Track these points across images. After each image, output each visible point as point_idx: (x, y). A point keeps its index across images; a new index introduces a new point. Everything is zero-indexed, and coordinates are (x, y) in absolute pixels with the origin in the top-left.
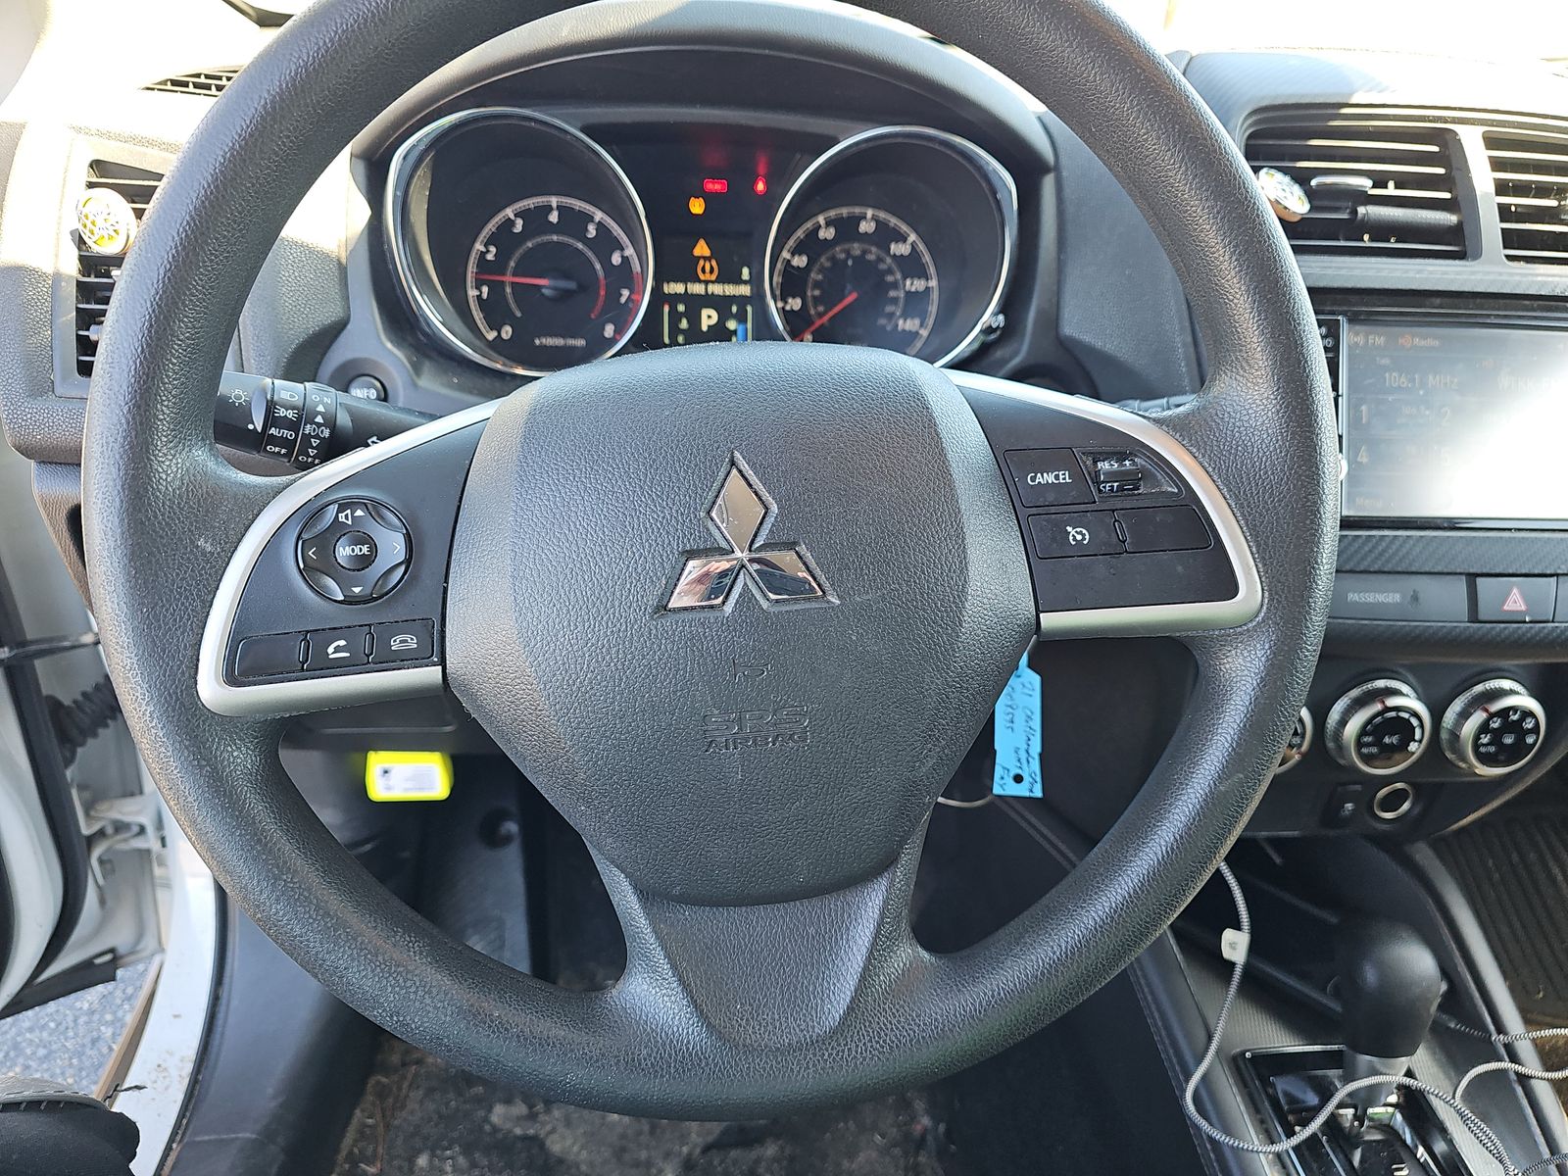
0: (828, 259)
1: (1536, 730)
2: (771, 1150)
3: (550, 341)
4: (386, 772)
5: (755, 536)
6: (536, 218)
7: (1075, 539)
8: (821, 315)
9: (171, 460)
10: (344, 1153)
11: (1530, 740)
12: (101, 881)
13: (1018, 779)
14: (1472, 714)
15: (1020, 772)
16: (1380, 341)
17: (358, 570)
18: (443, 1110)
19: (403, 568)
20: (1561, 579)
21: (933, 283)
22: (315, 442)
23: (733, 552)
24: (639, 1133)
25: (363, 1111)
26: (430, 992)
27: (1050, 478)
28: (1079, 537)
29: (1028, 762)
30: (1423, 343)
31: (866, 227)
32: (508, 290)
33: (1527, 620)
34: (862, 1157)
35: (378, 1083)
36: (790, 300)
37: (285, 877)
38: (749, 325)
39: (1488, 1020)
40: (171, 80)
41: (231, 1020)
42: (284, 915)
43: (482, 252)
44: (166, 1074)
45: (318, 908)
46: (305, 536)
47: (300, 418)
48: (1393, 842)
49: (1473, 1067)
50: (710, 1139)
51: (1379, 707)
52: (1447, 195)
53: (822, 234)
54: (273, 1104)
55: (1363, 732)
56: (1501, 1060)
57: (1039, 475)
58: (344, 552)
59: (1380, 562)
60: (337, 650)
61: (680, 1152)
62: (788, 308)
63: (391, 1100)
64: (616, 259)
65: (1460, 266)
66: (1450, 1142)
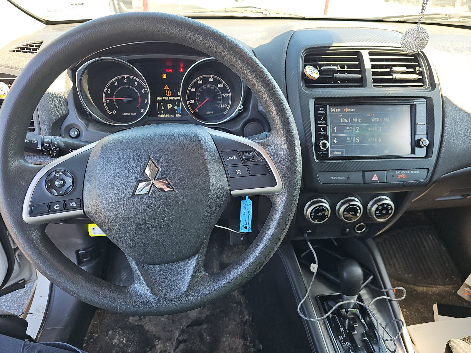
0: (201, 89)
1: (391, 209)
2: (205, 326)
3: (126, 114)
4: (94, 229)
5: (156, 176)
6: (120, 81)
7: (238, 173)
8: (200, 104)
9: (13, 163)
10: (89, 331)
11: (390, 212)
12: (19, 261)
13: (246, 228)
14: (374, 205)
15: (246, 226)
16: (339, 110)
17: (61, 187)
18: (116, 319)
19: (72, 186)
20: (388, 171)
21: (230, 94)
22: (55, 151)
23: (150, 180)
24: (169, 323)
25: (94, 320)
26: (84, 288)
27: (232, 158)
28: (239, 172)
29: (248, 223)
30: (351, 110)
31: (211, 80)
32: (114, 101)
33: (379, 182)
34: (229, 327)
35: (98, 312)
36: (191, 100)
37: (47, 262)
38: (181, 108)
39: (382, 285)
40: (20, 47)
41: (56, 297)
42: (47, 271)
43: (106, 91)
44: (39, 312)
45: (55, 269)
46: (47, 180)
47: (50, 146)
48: (362, 238)
49: (376, 298)
50: (189, 324)
51: (348, 204)
52: (359, 70)
53: (199, 82)
54: (67, 319)
55: (344, 211)
56: (385, 296)
57: (229, 157)
58: (57, 183)
59: (338, 169)
60: (57, 207)
61: (180, 328)
62: (191, 102)
63: (102, 317)
64: (143, 91)
65: (361, 89)
66: (370, 318)
